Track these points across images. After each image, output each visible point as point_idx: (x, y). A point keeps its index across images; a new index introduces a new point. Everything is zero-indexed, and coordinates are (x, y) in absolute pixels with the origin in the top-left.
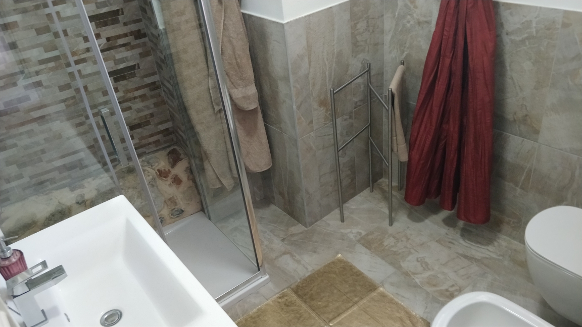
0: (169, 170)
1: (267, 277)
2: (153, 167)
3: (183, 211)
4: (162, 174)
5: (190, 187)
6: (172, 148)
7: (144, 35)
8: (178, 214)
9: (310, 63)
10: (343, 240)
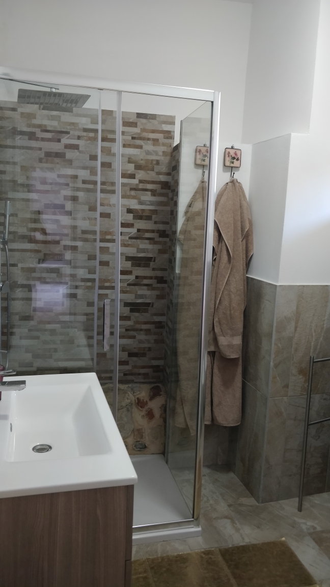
0: (147, 401)
1: (199, 529)
2: (135, 394)
3: (145, 447)
4: (140, 404)
5: (159, 425)
6: (157, 384)
7: (165, 282)
8: (140, 448)
9: (296, 327)
10: (293, 527)
